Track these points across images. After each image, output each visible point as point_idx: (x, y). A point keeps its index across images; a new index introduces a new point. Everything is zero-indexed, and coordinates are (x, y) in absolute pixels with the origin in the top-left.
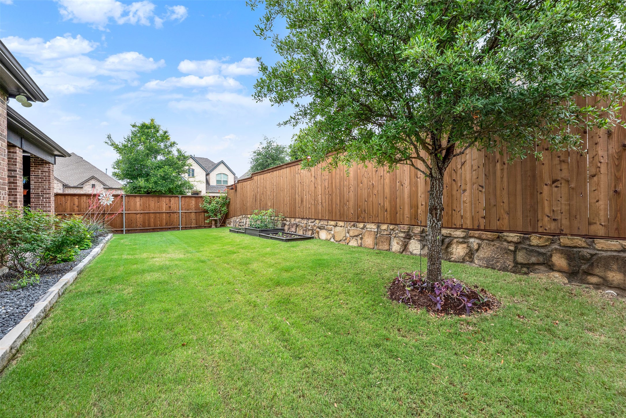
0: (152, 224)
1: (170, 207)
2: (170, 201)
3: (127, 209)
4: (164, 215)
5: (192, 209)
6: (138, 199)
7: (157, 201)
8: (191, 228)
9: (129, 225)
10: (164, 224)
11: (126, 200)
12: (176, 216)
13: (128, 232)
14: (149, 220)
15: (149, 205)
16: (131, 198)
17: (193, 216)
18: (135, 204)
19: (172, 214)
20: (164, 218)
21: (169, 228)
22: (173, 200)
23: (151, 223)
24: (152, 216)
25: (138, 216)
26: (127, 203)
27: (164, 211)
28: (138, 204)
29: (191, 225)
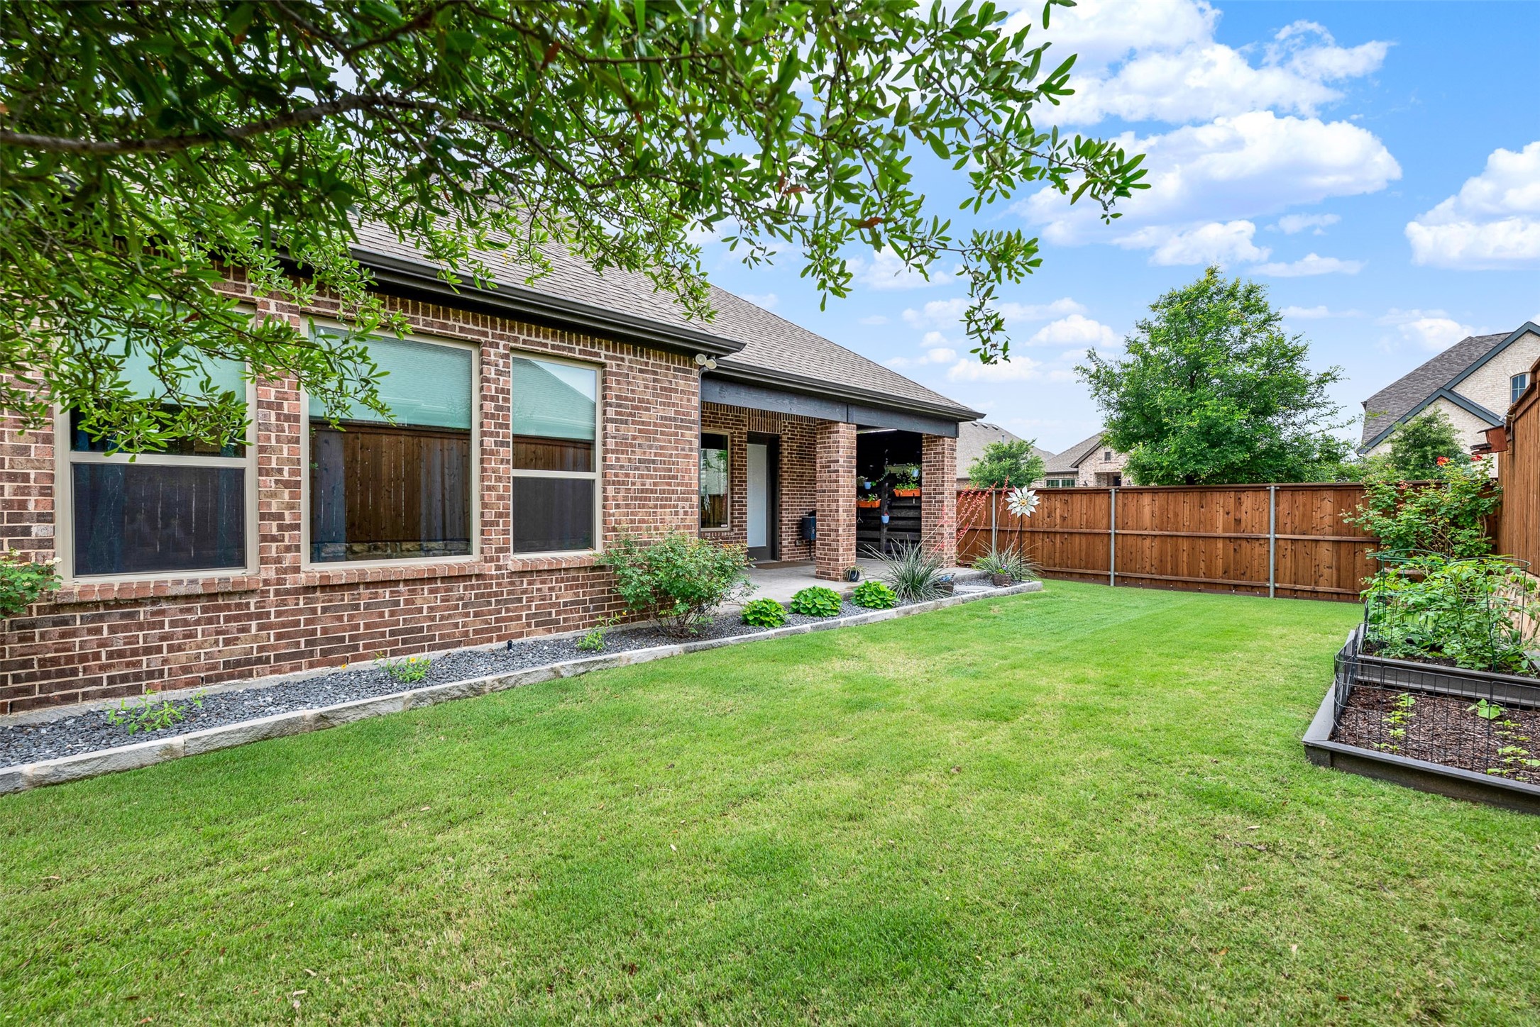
0: (1184, 568)
1: (1238, 521)
2: (1239, 502)
3: (1120, 525)
4: (1220, 544)
5: (1321, 531)
6: (1146, 499)
7: (1197, 504)
8: (1315, 595)
9: (1123, 564)
10: (1220, 572)
11: (1120, 502)
12: (1258, 550)
13: (1122, 581)
14: (1175, 557)
15: (1176, 515)
16: (1130, 496)
17: (1325, 554)
18: (1139, 511)
19: (1244, 544)
20: (1220, 552)
21: (1236, 586)
22: (1248, 500)
23: (1180, 564)
24: (1185, 545)
25: (1148, 542)
26: (1120, 510)
27: (1220, 533)
28: (1147, 511)
29: (1316, 583)
